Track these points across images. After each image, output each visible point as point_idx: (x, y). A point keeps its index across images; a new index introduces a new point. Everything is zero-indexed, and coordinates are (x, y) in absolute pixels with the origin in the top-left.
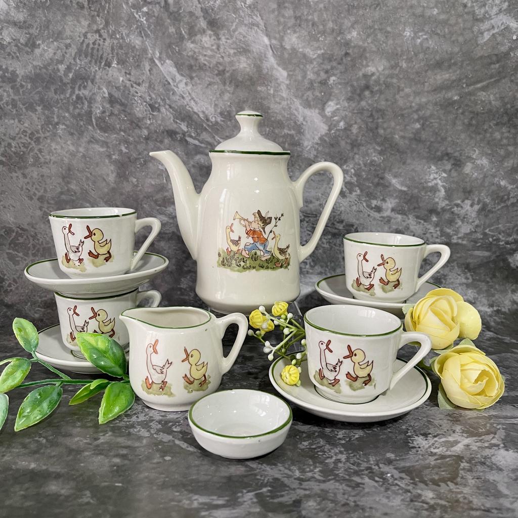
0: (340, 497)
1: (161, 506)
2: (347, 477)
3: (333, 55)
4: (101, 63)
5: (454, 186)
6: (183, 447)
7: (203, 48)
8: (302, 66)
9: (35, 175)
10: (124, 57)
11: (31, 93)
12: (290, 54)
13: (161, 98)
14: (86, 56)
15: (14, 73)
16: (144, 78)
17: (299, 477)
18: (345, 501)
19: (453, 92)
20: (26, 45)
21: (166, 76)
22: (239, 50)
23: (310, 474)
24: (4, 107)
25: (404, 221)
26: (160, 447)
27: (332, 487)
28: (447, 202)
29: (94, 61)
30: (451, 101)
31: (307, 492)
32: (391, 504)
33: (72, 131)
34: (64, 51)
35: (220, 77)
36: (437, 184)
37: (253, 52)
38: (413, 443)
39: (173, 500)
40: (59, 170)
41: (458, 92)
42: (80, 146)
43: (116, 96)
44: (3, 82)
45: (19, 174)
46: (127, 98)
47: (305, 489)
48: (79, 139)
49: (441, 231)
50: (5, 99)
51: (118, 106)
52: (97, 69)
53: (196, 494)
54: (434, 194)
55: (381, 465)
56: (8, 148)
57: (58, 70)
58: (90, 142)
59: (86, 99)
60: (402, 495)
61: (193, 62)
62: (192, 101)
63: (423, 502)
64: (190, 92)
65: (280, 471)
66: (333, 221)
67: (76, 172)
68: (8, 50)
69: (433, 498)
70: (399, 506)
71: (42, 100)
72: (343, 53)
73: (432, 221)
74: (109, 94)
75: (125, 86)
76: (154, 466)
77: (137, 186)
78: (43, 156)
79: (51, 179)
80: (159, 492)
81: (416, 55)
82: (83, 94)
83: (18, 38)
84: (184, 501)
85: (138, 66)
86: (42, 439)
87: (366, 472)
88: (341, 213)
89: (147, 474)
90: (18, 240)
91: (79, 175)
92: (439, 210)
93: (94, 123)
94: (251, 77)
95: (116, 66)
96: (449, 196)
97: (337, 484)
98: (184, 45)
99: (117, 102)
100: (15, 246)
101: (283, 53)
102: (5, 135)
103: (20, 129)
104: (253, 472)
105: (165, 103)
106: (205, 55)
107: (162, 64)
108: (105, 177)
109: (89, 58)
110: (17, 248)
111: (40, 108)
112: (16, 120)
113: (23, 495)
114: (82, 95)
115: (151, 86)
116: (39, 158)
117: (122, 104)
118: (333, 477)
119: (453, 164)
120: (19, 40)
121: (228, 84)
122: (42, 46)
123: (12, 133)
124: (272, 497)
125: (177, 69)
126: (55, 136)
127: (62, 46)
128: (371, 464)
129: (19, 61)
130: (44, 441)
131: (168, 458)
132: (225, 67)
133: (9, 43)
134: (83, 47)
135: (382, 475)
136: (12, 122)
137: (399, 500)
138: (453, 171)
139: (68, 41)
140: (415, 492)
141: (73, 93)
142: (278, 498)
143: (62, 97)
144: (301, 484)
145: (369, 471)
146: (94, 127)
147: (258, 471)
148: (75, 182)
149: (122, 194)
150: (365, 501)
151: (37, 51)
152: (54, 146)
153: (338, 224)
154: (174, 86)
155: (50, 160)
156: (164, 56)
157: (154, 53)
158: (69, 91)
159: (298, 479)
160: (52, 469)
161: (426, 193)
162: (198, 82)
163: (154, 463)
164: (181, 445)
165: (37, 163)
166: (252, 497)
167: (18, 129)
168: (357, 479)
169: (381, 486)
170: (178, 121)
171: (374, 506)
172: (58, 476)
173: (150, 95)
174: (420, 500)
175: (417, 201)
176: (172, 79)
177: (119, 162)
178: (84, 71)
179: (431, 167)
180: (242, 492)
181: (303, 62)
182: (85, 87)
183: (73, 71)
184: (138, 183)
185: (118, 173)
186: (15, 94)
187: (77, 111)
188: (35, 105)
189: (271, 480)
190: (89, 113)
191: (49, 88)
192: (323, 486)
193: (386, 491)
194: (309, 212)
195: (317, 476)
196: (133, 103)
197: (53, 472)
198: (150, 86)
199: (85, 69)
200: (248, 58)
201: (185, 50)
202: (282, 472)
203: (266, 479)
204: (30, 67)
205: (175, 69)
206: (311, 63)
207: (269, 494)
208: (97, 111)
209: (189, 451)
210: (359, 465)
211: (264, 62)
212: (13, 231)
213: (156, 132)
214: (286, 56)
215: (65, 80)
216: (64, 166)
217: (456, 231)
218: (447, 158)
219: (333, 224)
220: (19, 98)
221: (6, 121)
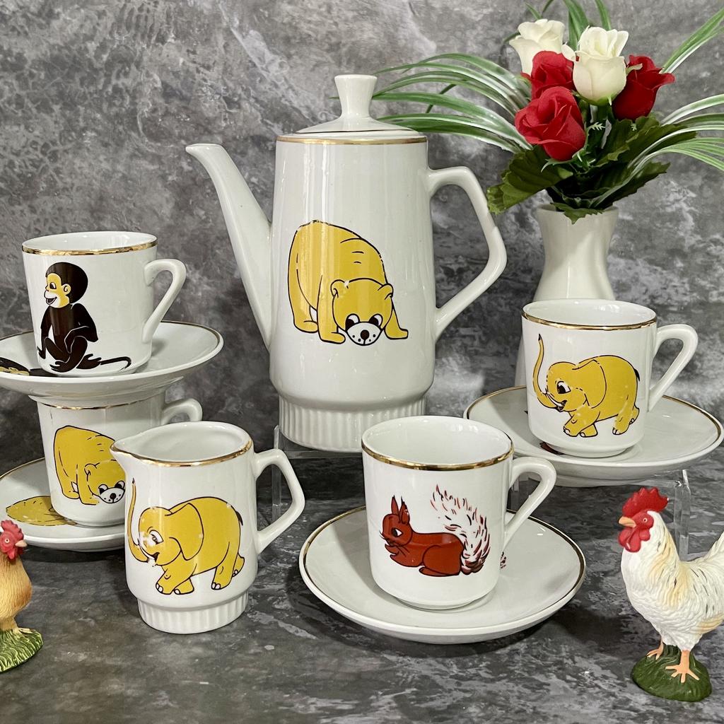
0: (514, 702)
1: (266, 711)
2: (526, 675)
3: (506, 15)
4: (150, 37)
5: (707, 211)
6: (291, 631)
7: (306, 10)
8: (459, 34)
9: (49, 208)
10: (185, 27)
11: (45, 85)
12: (439, 16)
13: (242, 88)
14: (128, 28)
15: (20, 57)
16: (217, 58)
17: (456, 675)
18: (520, 706)
19: (701, 66)
20: (39, 15)
21: (250, 54)
22: (362, 13)
23: (473, 671)
24: (5, 107)
25: (630, 268)
26: (258, 631)
27: (504, 688)
28: (699, 237)
29: (139, 34)
30: (696, 80)
31: (468, 695)
32: (584, 711)
33: (106, 140)
34: (95, 22)
35: (333, 54)
36: (681, 209)
37: (383, 14)
38: (627, 627)
39: (281, 704)
40: (85, 200)
41: (707, 65)
42: (118, 162)
43: (174, 86)
44: (5, 70)
45: (24, 207)
46: (190, 89)
47: (465, 691)
48: (116, 151)
49: (692, 283)
50: (7, 95)
51: (177, 102)
52: (145, 46)
53: (312, 696)
54: (677, 225)
55: (577, 659)
56: (10, 167)
57: (86, 50)
58: (133, 156)
59: (127, 91)
60: (602, 700)
61: (290, 33)
62: (290, 91)
63: (631, 709)
64: (287, 77)
65: (430, 665)
66: (514, 271)
67: (112, 202)
68: (12, 23)
69: (646, 704)
70: (597, 713)
71: (61, 95)
72: (523, 11)
73: (676, 268)
74: (163, 83)
75: (188, 71)
76: (252, 658)
77: (205, 221)
78: (61, 179)
79: (73, 214)
80: (261, 693)
81: (638, 11)
82: (123, 84)
83: (27, 4)
84: (297, 705)
85: (206, 40)
86: (89, 619)
87: (555, 668)
88: (527, 256)
89: (242, 669)
90: (22, 308)
91: (116, 206)
92: (686, 250)
93: (140, 128)
94: (381, 52)
95: (173, 41)
96: (702, 226)
97: (511, 684)
98: (277, 7)
99: (175, 95)
100: (16, 318)
101: (430, 14)
102: (5, 149)
103: (28, 140)
104: (391, 668)
105: (249, 96)
106: (310, 22)
107: (243, 37)
108: (156, 209)
109: (133, 31)
110: (19, 320)
111: (58, 107)
112: (22, 127)
113: (76, 697)
114: (121, 86)
115: (227, 70)
116: (56, 182)
117: (183, 98)
118: (505, 675)
119: (706, 177)
120: (29, 8)
121: (345, 64)
122: (63, 15)
123: (17, 146)
124: (419, 701)
125: (268, 44)
126: (80, 148)
127: (93, 14)
128: (563, 657)
129: (29, 38)
130: (93, 623)
131: (270, 647)
132: (341, 38)
133: (14, 12)
134: (123, 15)
135: (577, 673)
136: (16, 128)
137: (598, 706)
138: (705, 188)
139: (102, 7)
140: (621, 696)
141: (108, 82)
142: (427, 702)
143: (92, 89)
144: (459, 684)
145: (558, 666)
146: (139, 134)
147: (398, 665)
148: (109, 217)
149: (182, 235)
150: (548, 708)
151: (55, 24)
152: (78, 162)
153: (524, 275)
154: (263, 69)
155: (73, 184)
156: (246, 24)
157: (231, 21)
158: (103, 80)
159: (456, 677)
160: (109, 662)
161: (663, 223)
162: (299, 61)
163: (251, 654)
164: (288, 629)
165: (52, 189)
166: (390, 701)
167: (24, 140)
168: (540, 678)
169: (574, 688)
170: (268, 121)
171: (561, 714)
172: (119, 671)
173: (225, 84)
174: (628, 707)
175: (649, 236)
176: (259, 59)
177: (179, 186)
178: (125, 50)
179: (669, 183)
180: (377, 694)
181: (459, 28)
182: (126, 74)
183: (109, 51)
184: (208, 218)
185: (177, 203)
186: (21, 87)
187: (114, 110)
188: (51, 103)
189: (417, 678)
190: (133, 114)
191: (73, 78)
192: (490, 687)
193: (580, 695)
194: (475, 257)
195: (482, 673)
196: (199, 96)
197: (112, 666)
198: (225, 71)
199: (126, 47)
200: (375, 24)
201: (279, 14)
202: (433, 668)
203: (410, 677)
204: (44, 48)
205: (263, 44)
206: (474, 28)
207: (414, 697)
208: (145, 110)
209: (299, 637)
210: (544, 657)
211: (400, 28)
212: (14, 295)
213: (234, 138)
214: (434, 18)
215: (97, 65)
216: (92, 192)
217: (715, 283)
218: (694, 168)
219: (515, 274)
220: (28, 94)
221: (7, 128)
